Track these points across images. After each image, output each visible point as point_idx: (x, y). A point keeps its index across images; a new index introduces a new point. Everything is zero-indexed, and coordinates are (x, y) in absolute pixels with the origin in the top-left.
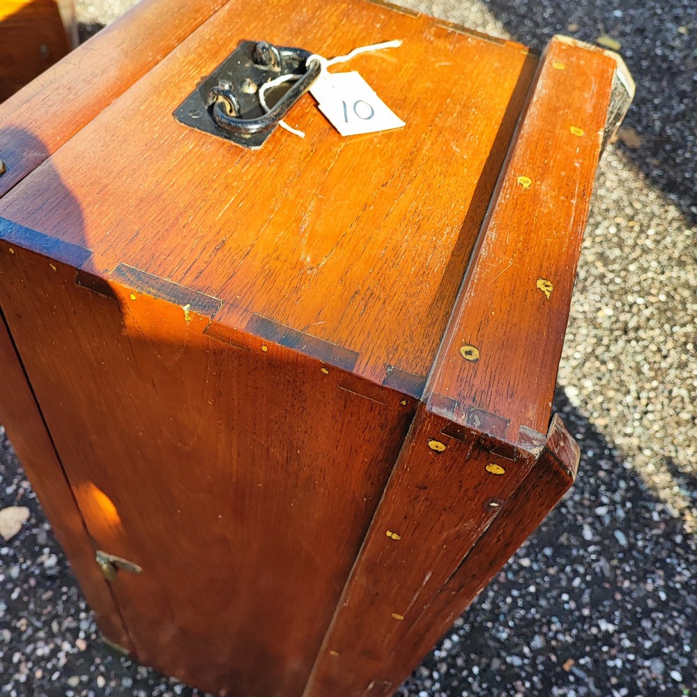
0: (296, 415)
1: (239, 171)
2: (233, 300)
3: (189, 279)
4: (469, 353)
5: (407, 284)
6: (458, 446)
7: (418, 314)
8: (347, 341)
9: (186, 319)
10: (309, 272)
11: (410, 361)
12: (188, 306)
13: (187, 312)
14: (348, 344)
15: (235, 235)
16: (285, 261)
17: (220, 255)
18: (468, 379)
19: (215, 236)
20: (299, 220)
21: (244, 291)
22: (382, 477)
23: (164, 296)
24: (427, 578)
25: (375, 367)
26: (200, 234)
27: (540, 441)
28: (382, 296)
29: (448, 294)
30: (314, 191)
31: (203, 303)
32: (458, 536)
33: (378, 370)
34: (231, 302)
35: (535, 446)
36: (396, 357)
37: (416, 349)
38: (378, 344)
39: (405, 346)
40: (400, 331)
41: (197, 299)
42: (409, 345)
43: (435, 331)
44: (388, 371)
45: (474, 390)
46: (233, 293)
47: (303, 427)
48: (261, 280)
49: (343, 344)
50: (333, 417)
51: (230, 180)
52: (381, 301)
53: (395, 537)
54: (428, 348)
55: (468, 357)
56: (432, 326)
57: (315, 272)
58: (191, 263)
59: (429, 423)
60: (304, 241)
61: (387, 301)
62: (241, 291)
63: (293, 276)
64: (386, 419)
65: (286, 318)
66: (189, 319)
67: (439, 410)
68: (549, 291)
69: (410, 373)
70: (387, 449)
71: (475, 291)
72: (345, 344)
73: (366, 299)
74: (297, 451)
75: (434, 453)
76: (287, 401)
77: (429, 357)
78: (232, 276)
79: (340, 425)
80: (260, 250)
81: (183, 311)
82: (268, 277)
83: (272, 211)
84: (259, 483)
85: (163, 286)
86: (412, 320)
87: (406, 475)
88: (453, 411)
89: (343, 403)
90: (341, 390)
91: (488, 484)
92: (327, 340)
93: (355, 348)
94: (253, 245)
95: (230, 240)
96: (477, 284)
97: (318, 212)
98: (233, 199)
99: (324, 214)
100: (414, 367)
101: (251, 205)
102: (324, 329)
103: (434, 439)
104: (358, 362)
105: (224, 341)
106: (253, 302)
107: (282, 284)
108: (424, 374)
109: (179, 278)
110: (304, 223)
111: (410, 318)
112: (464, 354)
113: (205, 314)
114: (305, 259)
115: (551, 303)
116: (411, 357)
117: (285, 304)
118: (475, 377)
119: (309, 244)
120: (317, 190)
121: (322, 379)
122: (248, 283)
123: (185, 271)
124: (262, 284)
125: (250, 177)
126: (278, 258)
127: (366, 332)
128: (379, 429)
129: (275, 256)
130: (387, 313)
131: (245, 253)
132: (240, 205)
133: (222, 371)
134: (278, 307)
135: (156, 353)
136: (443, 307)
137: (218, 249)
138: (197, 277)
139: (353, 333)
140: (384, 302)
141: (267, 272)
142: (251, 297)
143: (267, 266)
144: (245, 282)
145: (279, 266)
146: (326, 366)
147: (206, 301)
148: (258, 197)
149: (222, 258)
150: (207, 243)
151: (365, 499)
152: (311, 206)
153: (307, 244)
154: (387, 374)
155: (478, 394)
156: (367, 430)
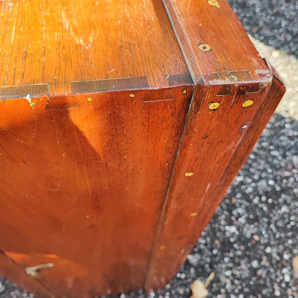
0: (119, 135)
1: (8, 13)
2: (53, 80)
3: (18, 80)
4: (204, 48)
5: (144, 32)
6: (227, 99)
7: (161, 44)
8: (134, 73)
9: (31, 105)
10: (87, 48)
11: (175, 68)
12: (28, 95)
13: (29, 100)
14: (136, 74)
15: (30, 46)
16: (69, 47)
17: (28, 60)
18: (214, 60)
19: (18, 51)
20: (61, 24)
21: (57, 72)
22: (175, 146)
23: (9, 97)
24: (208, 187)
25: (159, 80)
26: (8, 54)
27: (269, 74)
28: (135, 43)
29: (167, 29)
30: (59, 7)
31: (37, 90)
32: (225, 155)
33: (162, 79)
34: (53, 82)
35: (269, 77)
36: (166, 69)
37: (173, 61)
38: (152, 67)
39: (167, 62)
40: (158, 55)
41: (32, 89)
42: (168, 61)
43: (175, 48)
44: (167, 78)
45: (222, 64)
46: (51, 77)
47: (125, 140)
48: (63, 63)
49: (133, 76)
50: (143, 124)
51: (5, 19)
52: (137, 46)
53: (190, 174)
54: (178, 58)
55: (206, 50)
56: (172, 47)
57: (90, 47)
58: (14, 72)
59: (209, 93)
60: (73, 33)
61: (140, 44)
62: (55, 73)
63: (79, 54)
64: (175, 109)
65: (91, 77)
66: (33, 104)
67: (213, 81)
68: (217, 5)
69: (179, 74)
70: (177, 127)
71: (184, 18)
72: (135, 75)
73: (128, 48)
74: (124, 156)
75: (212, 111)
76: (112, 129)
77: (183, 62)
78: (44, 69)
79: (147, 127)
80: (50, 48)
81: (27, 101)
82: (65, 60)
83: (42, 25)
84: (105, 187)
85: (4, 91)
86: (160, 48)
87: (196, 135)
88: (220, 79)
89: (147, 112)
90: (145, 103)
91: (243, 115)
92: (123, 77)
93: (141, 75)
94: (44, 47)
95: (28, 50)
96: (182, 14)
97: (69, 17)
98: (14, 28)
99: (73, 16)
100: (178, 70)
101: (27, 27)
102: (117, 72)
103: (212, 102)
104: (149, 81)
105: (62, 108)
106: (67, 76)
107: (76, 60)
108: (186, 71)
109: (12, 83)
110: (66, 24)
111: (158, 48)
112: (203, 49)
113: (42, 95)
114: (80, 42)
115: (222, 9)
116: (174, 66)
117: (85, 70)
118: (217, 58)
119: (76, 33)
120: (60, 5)
121: (132, 101)
122: (56, 68)
123: (12, 77)
124: (65, 65)
125: (16, 13)
126: (64, 48)
127: (141, 64)
128: (171, 117)
129: (61, 48)
130: (145, 50)
131: (43, 53)
132: (21, 29)
133: (65, 130)
134: (83, 73)
135: (19, 140)
136: (170, 35)
137: (25, 58)
138: (23, 78)
139: (134, 67)
140: (139, 46)
141: (63, 57)
142: (63, 74)
143: (61, 55)
144: (54, 68)
145: (68, 51)
146: (132, 92)
147: (38, 88)
148: (29, 21)
149: (30, 61)
150: (16, 57)
151: (167, 164)
152: (63, 14)
153: (75, 34)
154: (168, 79)
155: (225, 65)
156: (164, 122)
